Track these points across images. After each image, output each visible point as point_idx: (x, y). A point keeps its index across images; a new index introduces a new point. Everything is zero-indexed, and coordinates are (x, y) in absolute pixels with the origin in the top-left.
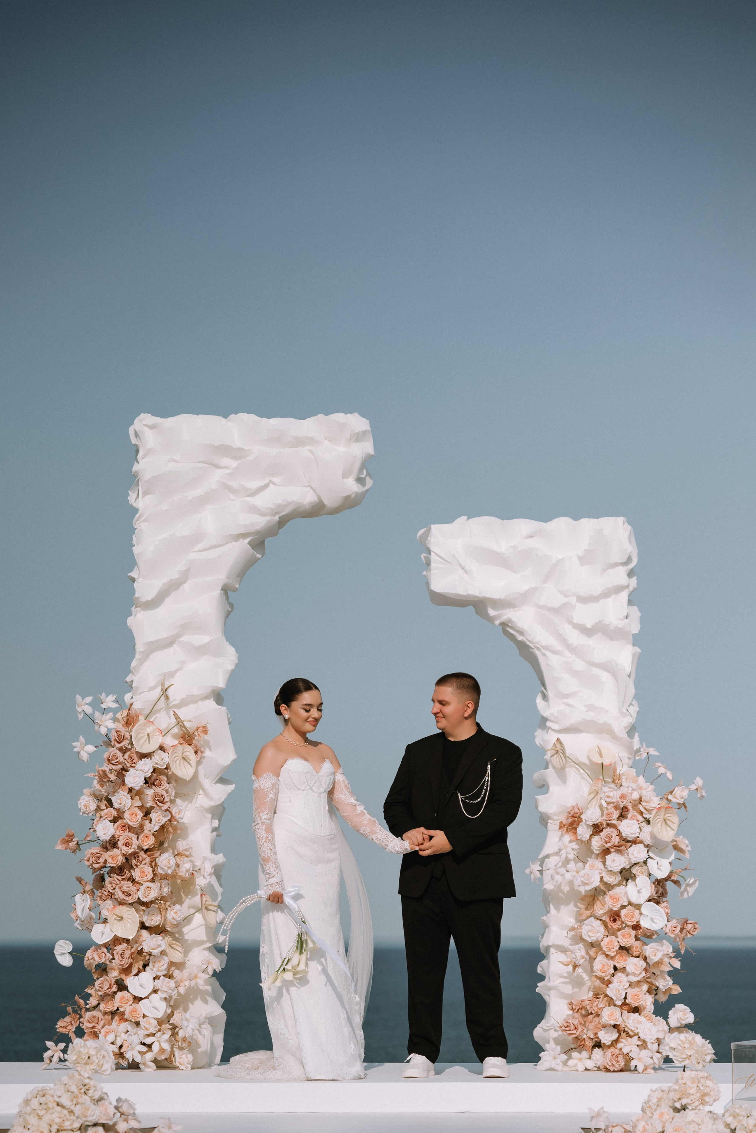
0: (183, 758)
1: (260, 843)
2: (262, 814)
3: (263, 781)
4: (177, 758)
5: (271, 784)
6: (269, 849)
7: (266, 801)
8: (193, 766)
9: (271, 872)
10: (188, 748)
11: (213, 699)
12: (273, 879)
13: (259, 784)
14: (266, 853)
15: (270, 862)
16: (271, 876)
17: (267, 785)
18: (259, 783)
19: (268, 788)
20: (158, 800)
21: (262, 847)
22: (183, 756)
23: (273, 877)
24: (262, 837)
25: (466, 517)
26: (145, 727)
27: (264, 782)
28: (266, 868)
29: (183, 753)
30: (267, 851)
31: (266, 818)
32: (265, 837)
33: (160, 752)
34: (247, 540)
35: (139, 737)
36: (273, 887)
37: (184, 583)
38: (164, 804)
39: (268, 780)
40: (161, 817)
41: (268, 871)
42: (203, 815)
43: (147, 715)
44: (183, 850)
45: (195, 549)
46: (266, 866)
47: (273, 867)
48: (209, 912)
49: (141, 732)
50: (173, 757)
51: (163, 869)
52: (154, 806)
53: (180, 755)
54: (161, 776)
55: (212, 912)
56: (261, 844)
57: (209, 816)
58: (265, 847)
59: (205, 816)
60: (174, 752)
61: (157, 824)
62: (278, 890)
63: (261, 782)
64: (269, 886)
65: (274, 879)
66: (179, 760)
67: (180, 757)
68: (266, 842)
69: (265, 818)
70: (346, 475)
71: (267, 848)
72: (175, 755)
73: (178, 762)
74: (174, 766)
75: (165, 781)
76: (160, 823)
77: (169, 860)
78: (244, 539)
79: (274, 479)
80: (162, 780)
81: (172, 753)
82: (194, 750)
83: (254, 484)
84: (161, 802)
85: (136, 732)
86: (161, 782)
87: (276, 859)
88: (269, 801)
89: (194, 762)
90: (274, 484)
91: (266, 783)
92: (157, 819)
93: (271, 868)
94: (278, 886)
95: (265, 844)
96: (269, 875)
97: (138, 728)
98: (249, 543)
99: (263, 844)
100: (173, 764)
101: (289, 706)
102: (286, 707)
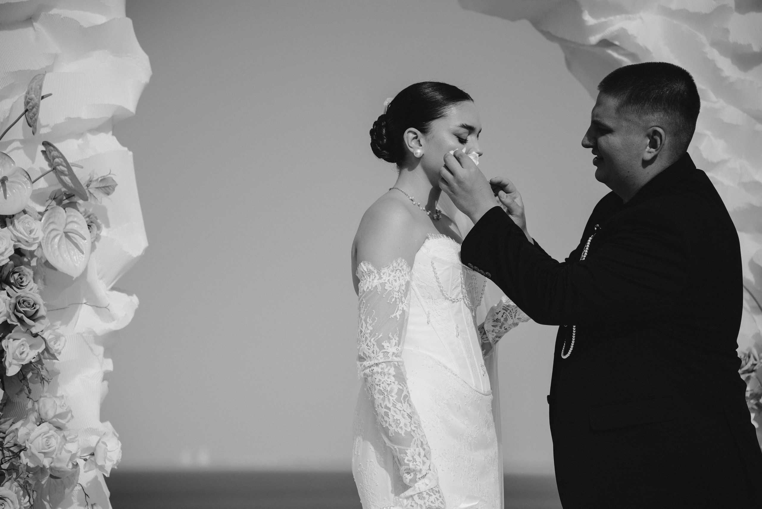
0: (66, 234)
1: (387, 402)
2: (388, 344)
3: (390, 275)
4: (54, 233)
5: (404, 283)
6: (406, 416)
7: (393, 316)
8: (83, 250)
9: (418, 468)
10: (75, 216)
11: (111, 133)
12: (423, 481)
13: (381, 281)
14: (402, 425)
15: (412, 444)
16: (419, 476)
17: (397, 284)
18: (381, 278)
19: (398, 292)
20: (25, 313)
21: (391, 413)
22: (66, 231)
23: (424, 477)
24: (391, 391)
27: (391, 278)
28: (406, 458)
29: (66, 225)
30: (403, 421)
31: (396, 352)
32: (396, 390)
33: (26, 218)
36: (424, 498)
38: (34, 320)
39: (398, 274)
40: (27, 349)
41: (411, 466)
46: (406, 454)
47: (419, 454)
50: (49, 230)
51: (32, 457)
52: (15, 324)
53: (61, 229)
54: (22, 267)
56: (390, 405)
57: (100, 350)
58: (398, 412)
59: (92, 350)
60: (51, 220)
61: (15, 362)
62: (437, 505)
63: (384, 277)
64: (416, 497)
65: (426, 480)
66: (59, 237)
67: (61, 232)
68: (399, 400)
69: (394, 353)
71: (403, 415)
72: (52, 226)
73: (57, 240)
74: (50, 248)
75: (30, 278)
76: (24, 360)
77: (49, 438)
80: (24, 275)
81: (46, 222)
82: (85, 222)
84: (30, 318)
86: (21, 279)
87: (422, 436)
88: (398, 317)
89: (85, 244)
91: (395, 280)
92: (17, 353)
93: (416, 457)
94: (434, 496)
95: (399, 405)
96: (412, 474)
99: (394, 406)
100: (48, 244)
101: (424, 131)
102: (419, 133)
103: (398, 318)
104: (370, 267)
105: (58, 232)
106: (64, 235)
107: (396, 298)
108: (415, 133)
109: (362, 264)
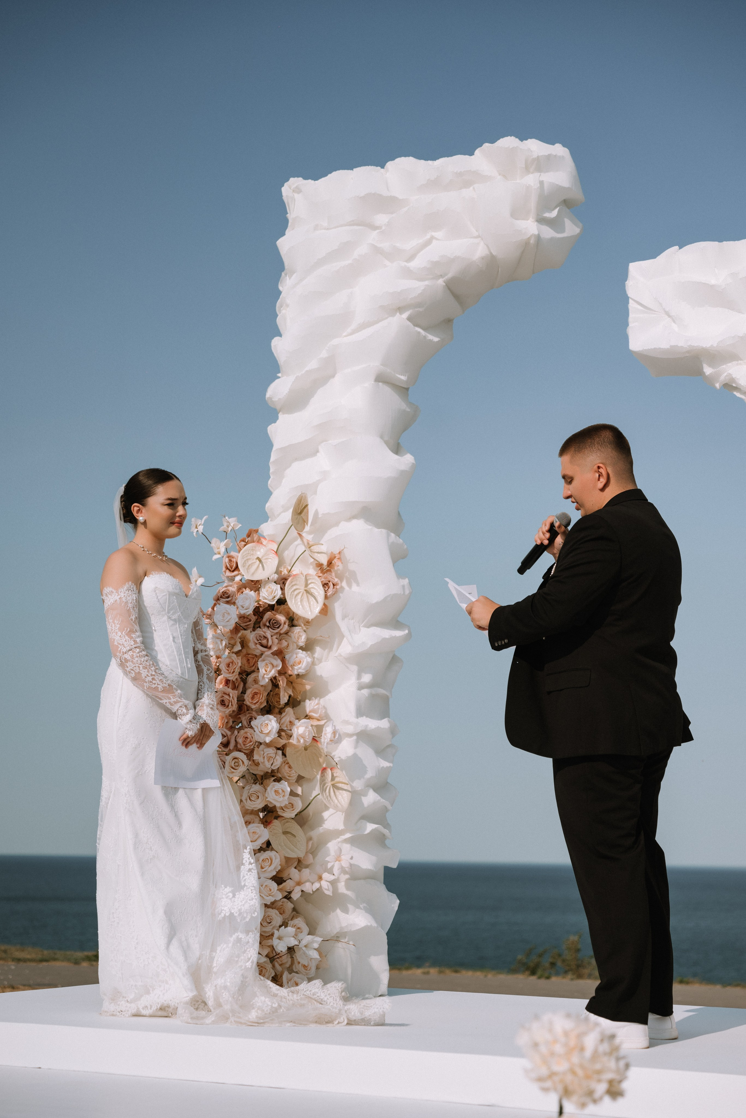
0: (307, 592)
4: (297, 591)
8: (319, 601)
10: (313, 579)
22: (306, 589)
25: (677, 247)
26: (254, 552)
29: (306, 585)
34: (405, 315)
35: (248, 565)
37: (333, 376)
42: (346, 666)
43: (280, 542)
44: (310, 712)
45: (344, 334)
48: (341, 791)
49: (249, 559)
50: (293, 589)
53: (302, 588)
55: (344, 792)
60: (293, 583)
66: (301, 594)
67: (303, 590)
70: (516, 213)
72: (295, 587)
73: (299, 596)
78: (401, 314)
79: (436, 234)
81: (290, 584)
82: (322, 582)
83: (410, 244)
85: (243, 558)
89: (321, 597)
90: (437, 239)
97: (245, 553)
98: (409, 319)
100: (292, 599)
101: (143, 505)
102: (141, 506)
103: (134, 620)
104: (111, 589)
105: (301, 590)
106: (305, 592)
107: (130, 608)
108: (138, 507)
109: (105, 588)
